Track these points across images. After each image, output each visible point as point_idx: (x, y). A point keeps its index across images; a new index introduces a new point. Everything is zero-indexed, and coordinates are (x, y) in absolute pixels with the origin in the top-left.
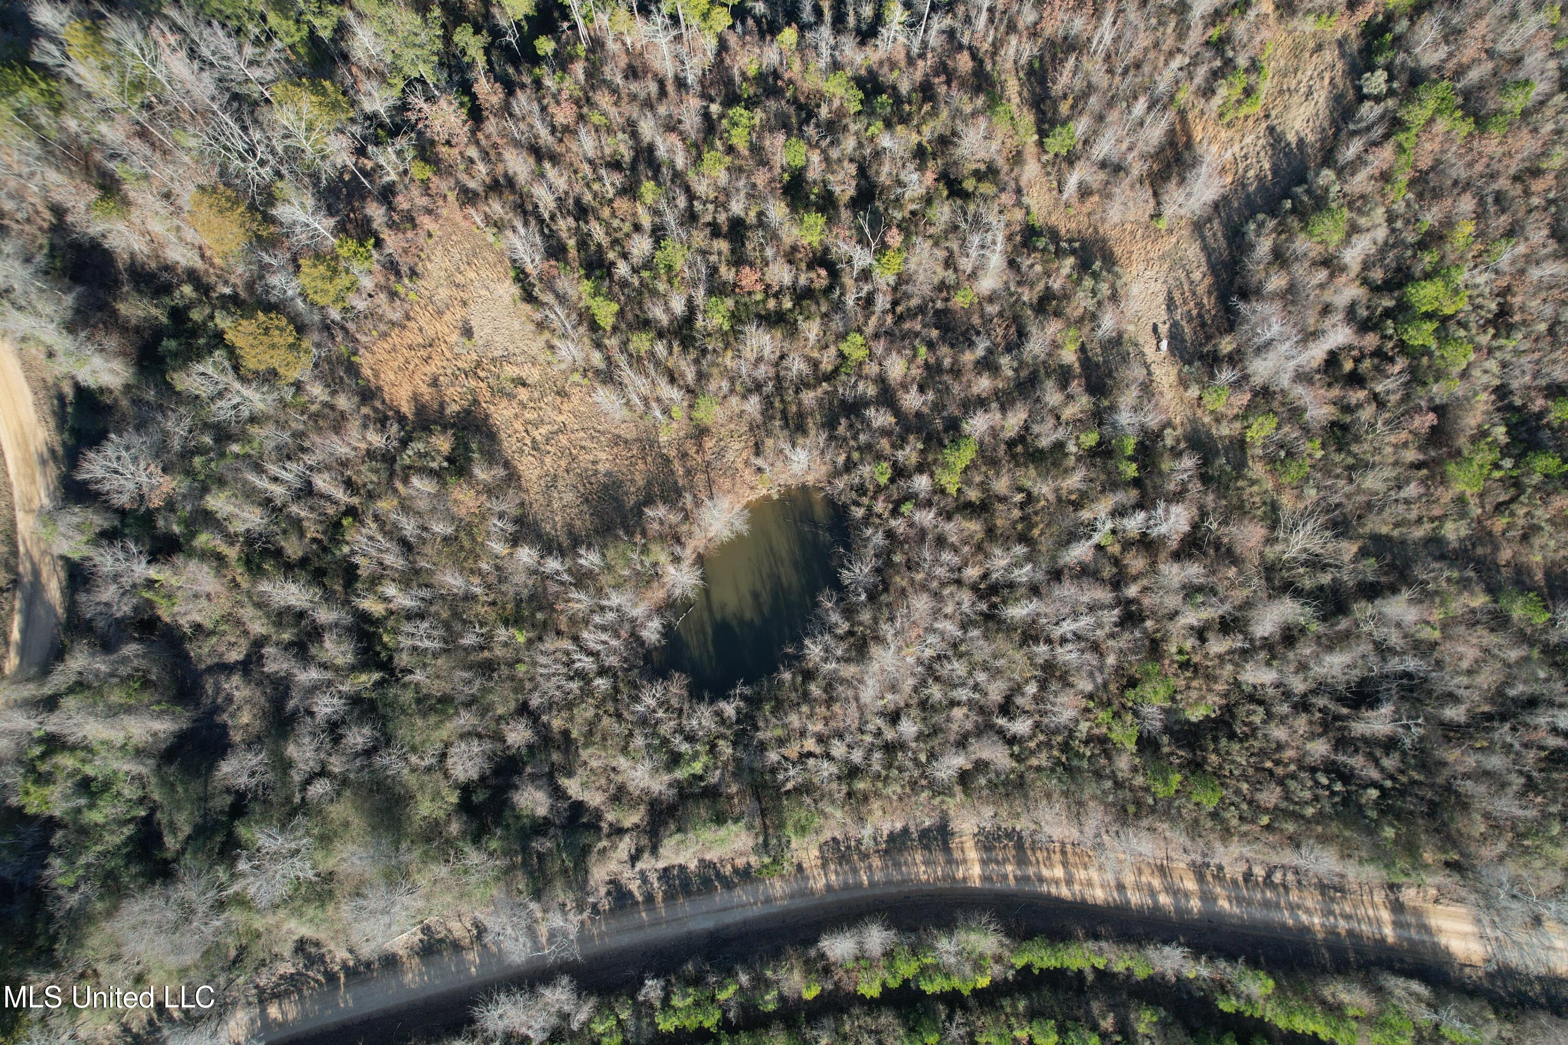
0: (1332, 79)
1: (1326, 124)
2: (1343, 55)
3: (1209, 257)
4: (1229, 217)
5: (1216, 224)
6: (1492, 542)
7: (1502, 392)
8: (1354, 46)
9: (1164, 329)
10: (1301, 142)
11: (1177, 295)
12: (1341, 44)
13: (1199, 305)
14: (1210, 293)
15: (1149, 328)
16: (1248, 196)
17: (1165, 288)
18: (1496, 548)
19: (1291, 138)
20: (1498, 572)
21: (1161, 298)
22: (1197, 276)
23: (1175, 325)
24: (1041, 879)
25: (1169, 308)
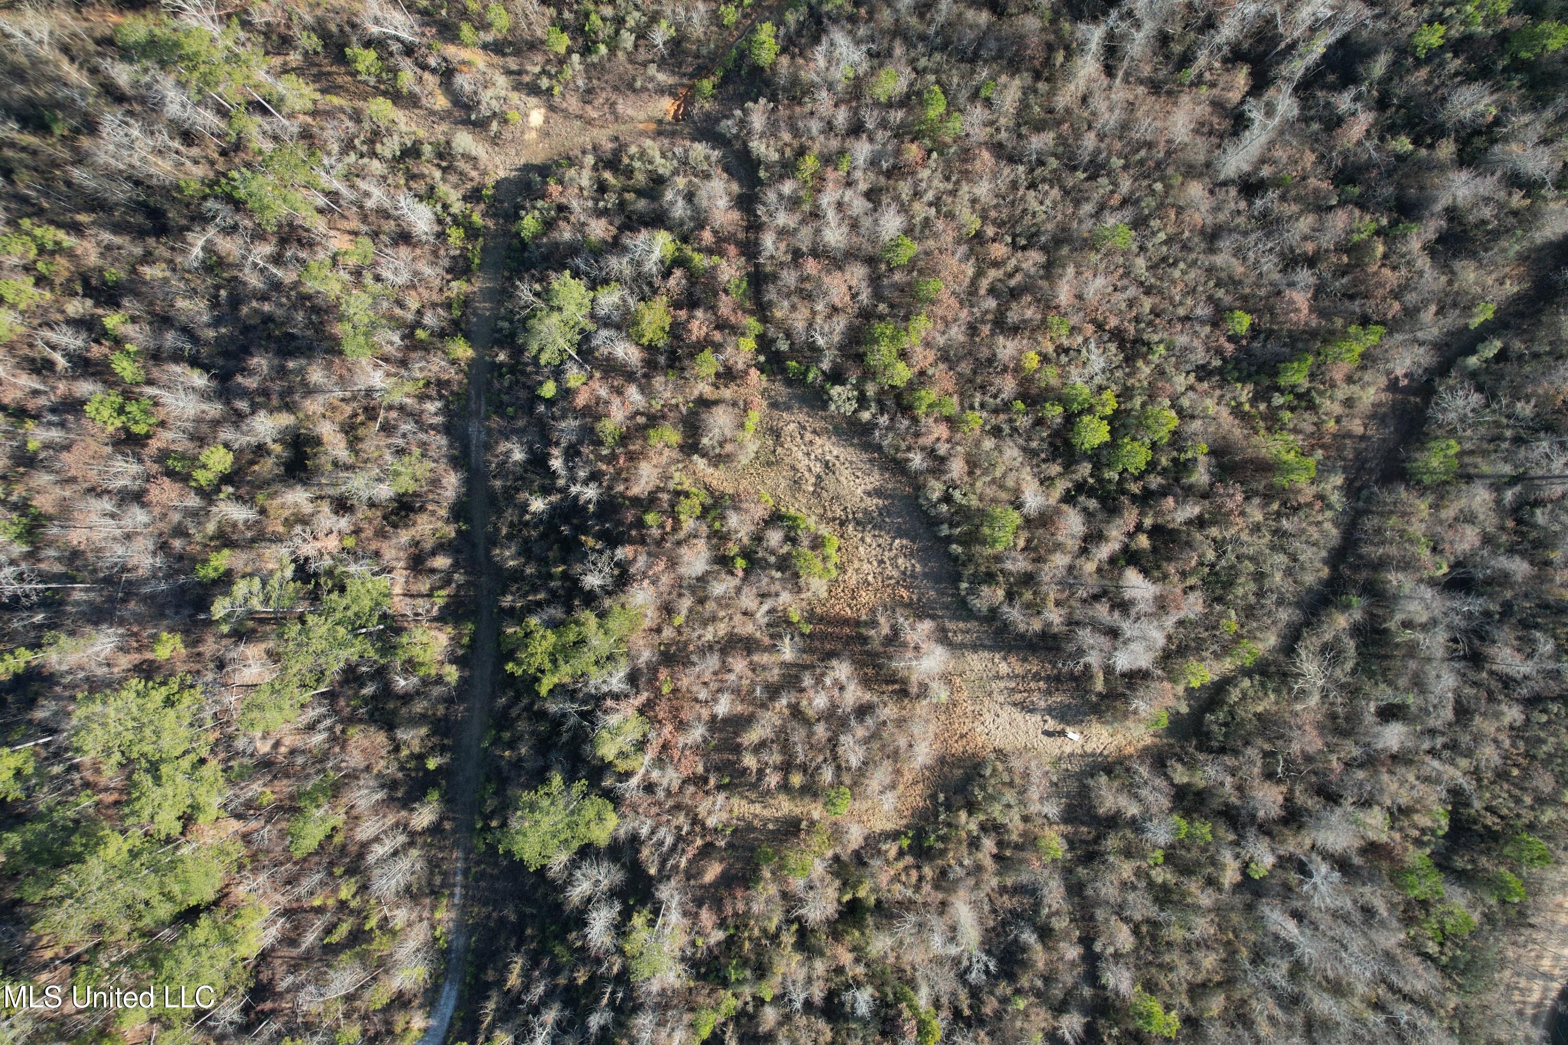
0: (814, 432)
1: (865, 456)
2: (788, 408)
3: (984, 647)
4: (946, 607)
5: (950, 625)
6: (1344, 437)
7: (1203, 372)
8: (780, 390)
9: (1051, 724)
10: (877, 493)
11: (1018, 697)
12: (774, 405)
13: (1036, 677)
14: (1025, 660)
15: (1045, 739)
16: (925, 575)
17: (1008, 708)
18: (1349, 435)
19: (873, 503)
20: (1369, 438)
21: (1018, 716)
22: (1004, 668)
23: (1049, 711)
24: (1539, 1005)
25: (1031, 711)
